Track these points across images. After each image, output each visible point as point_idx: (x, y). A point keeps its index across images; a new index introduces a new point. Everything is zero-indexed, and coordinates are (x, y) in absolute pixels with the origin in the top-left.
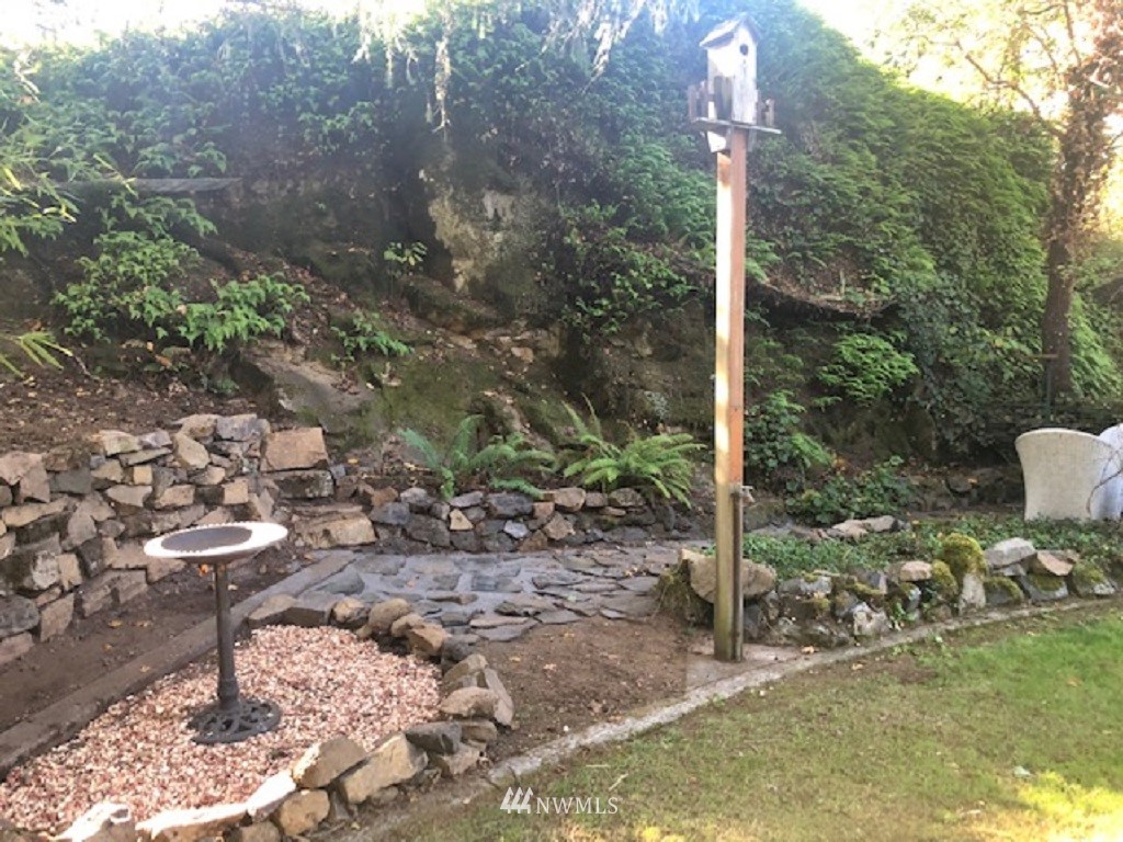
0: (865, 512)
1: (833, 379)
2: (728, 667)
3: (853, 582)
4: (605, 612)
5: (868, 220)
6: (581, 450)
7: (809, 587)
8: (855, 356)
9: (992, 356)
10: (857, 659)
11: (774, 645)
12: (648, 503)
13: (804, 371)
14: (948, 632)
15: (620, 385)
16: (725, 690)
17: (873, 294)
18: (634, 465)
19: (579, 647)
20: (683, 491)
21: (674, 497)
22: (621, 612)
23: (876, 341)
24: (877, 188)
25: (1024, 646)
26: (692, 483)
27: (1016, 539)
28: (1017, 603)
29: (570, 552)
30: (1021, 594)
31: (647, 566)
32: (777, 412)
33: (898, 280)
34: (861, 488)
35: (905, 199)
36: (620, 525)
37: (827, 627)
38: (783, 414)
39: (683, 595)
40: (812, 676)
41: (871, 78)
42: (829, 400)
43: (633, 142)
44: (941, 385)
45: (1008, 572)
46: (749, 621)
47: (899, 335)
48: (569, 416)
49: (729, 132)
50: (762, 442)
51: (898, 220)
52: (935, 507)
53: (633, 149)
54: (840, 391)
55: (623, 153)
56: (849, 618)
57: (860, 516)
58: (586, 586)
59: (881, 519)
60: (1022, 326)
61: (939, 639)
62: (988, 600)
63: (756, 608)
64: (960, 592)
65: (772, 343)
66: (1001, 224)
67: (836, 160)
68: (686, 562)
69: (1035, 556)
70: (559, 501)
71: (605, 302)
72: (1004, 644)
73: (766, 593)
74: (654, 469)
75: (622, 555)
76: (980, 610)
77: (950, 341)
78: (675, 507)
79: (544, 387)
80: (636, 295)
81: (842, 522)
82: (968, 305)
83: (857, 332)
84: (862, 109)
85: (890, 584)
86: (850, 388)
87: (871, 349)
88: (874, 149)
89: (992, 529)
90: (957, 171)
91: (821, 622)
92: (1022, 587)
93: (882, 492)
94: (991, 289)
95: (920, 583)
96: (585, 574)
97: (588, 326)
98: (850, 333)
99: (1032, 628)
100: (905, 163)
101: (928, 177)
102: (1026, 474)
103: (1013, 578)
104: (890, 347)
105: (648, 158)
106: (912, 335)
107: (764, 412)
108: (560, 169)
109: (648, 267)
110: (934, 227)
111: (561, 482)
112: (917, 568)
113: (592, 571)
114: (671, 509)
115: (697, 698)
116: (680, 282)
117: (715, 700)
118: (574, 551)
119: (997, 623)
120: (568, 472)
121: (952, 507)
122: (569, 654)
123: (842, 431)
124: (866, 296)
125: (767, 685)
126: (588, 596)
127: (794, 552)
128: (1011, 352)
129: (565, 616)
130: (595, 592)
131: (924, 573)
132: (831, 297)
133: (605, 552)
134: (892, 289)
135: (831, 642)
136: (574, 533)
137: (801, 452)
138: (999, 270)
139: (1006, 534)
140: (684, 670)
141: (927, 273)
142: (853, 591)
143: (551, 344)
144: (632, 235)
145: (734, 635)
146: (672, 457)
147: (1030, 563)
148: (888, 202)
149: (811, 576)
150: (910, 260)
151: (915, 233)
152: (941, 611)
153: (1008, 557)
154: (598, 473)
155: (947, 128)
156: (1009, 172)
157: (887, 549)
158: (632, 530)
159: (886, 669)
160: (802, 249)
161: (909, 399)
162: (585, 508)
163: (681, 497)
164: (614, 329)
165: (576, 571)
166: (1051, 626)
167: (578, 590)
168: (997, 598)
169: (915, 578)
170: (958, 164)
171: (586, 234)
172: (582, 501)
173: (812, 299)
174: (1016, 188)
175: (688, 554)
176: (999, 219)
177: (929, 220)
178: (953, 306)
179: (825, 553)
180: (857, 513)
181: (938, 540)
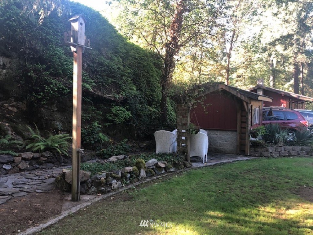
0: (118, 154)
1: (110, 118)
2: (76, 203)
3: (112, 174)
4: (37, 191)
5: (119, 76)
6: (32, 140)
7: (100, 176)
8: (116, 112)
9: (149, 112)
10: (112, 196)
11: (89, 195)
12: (54, 155)
13: (102, 116)
14: (137, 185)
15: (46, 119)
16: (74, 210)
17: (121, 95)
18: (50, 144)
19: (27, 203)
20: (65, 151)
21: (63, 153)
22: (42, 190)
23: (121, 108)
24: (122, 67)
25: (154, 187)
26: (69, 149)
27: (153, 159)
28: (153, 175)
29: (27, 173)
30: (154, 173)
31: (53, 175)
32: (94, 127)
33: (127, 92)
34: (117, 148)
35: (129, 71)
36: (45, 163)
37: (105, 188)
38: (96, 128)
39: (63, 183)
40: (100, 202)
41: (121, 39)
42: (109, 124)
43: (52, 47)
44: (138, 120)
45: (151, 168)
46: (83, 189)
47: (127, 106)
48: (28, 130)
49: (77, 47)
50: (90, 136)
51: (127, 76)
52: (136, 151)
53: (52, 49)
54: (112, 121)
55: (48, 50)
56: (111, 184)
57: (116, 155)
58: (32, 183)
59: (121, 156)
60: (156, 105)
61: (134, 187)
62: (146, 175)
63: (85, 184)
64: (140, 174)
65: (93, 108)
66: (152, 80)
67: (111, 59)
68: (64, 173)
69: (157, 163)
70: (24, 156)
71: (42, 94)
72: (150, 186)
73: (87, 180)
74: (56, 145)
75: (45, 172)
76: (145, 178)
77: (140, 108)
78: (63, 156)
79: (20, 120)
80: (52, 92)
81: (111, 157)
82: (144, 100)
83: (117, 106)
84: (118, 46)
85: (122, 173)
86: (115, 120)
87: (120, 110)
88: (121, 57)
89: (148, 156)
90: (142, 65)
91: (103, 186)
92: (154, 171)
93: (122, 148)
94: (149, 96)
95: (130, 173)
96: (31, 179)
97: (36, 101)
98: (115, 106)
99: (157, 182)
100: (129, 62)
101: (134, 66)
102: (156, 142)
103: (153, 169)
104: (125, 110)
105: (56, 52)
106: (130, 106)
107: (91, 127)
108: (27, 52)
109: (56, 84)
110: (136, 79)
111: (25, 150)
112: (129, 169)
113: (34, 178)
114: (61, 156)
115: (65, 214)
116: (66, 89)
117: (70, 214)
118: (29, 172)
119: (148, 182)
120: (27, 147)
121: (140, 151)
122: (22, 206)
123: (113, 132)
124: (119, 96)
125: (86, 207)
126: (32, 186)
127: (97, 167)
128: (154, 111)
129: (23, 194)
130: (35, 185)
131: (131, 170)
132: (110, 96)
133: (39, 172)
134: (126, 94)
135: (106, 191)
136: (28, 166)
137: (101, 138)
138: (151, 91)
139: (151, 158)
140: (61, 206)
141: (134, 90)
142: (112, 176)
143: (23, 106)
144: (51, 74)
145: (77, 193)
146: (63, 141)
147: (156, 165)
148: (125, 72)
149: (101, 173)
150: (130, 87)
151: (131, 80)
152: (135, 180)
153: (151, 164)
154: (38, 147)
155: (139, 54)
156: (154, 67)
157: (122, 164)
158: (49, 164)
159: (120, 197)
160: (102, 82)
161: (130, 123)
162: (33, 158)
163: (65, 153)
164: (45, 102)
165: (28, 179)
166: (161, 181)
167: (28, 185)
168: (149, 175)
169: (128, 171)
170: (142, 64)
171: (36, 73)
172: (32, 156)
173: (105, 96)
174: (155, 71)
175: (65, 170)
176: (151, 78)
177: (135, 77)
178: (140, 100)
179: (105, 167)
180: (115, 154)
181: (135, 161)
